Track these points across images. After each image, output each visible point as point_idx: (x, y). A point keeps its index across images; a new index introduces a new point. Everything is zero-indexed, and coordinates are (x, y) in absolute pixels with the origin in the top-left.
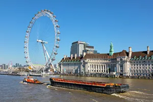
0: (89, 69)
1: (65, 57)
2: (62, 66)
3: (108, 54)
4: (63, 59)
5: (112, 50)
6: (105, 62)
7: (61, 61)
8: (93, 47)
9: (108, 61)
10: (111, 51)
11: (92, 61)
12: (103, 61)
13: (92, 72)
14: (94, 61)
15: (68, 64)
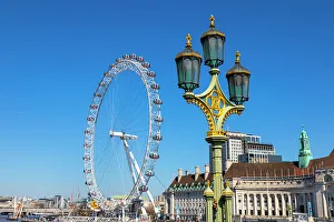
0: (241, 206)
1: (182, 174)
2: (173, 199)
3: (296, 164)
4: (177, 179)
5: (307, 151)
6: (288, 185)
7: (172, 186)
8: (270, 147)
9: (295, 185)
10: (302, 155)
11: (248, 185)
12: (282, 185)
13: (249, 216)
14: (254, 185)
15: (188, 195)
